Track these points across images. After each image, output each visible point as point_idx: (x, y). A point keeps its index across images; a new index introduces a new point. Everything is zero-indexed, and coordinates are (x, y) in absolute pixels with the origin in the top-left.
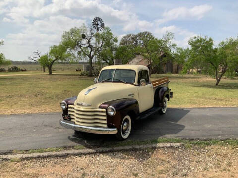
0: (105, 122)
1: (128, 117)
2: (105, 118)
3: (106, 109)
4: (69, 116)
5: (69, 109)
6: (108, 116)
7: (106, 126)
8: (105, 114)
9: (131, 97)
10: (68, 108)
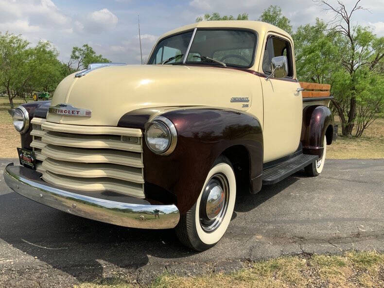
0: (140, 179)
1: (226, 168)
2: (139, 163)
3: (143, 130)
4: (33, 155)
5: (34, 133)
6: (148, 154)
7: (141, 193)
8: (138, 148)
9: (238, 107)
10: (31, 127)
